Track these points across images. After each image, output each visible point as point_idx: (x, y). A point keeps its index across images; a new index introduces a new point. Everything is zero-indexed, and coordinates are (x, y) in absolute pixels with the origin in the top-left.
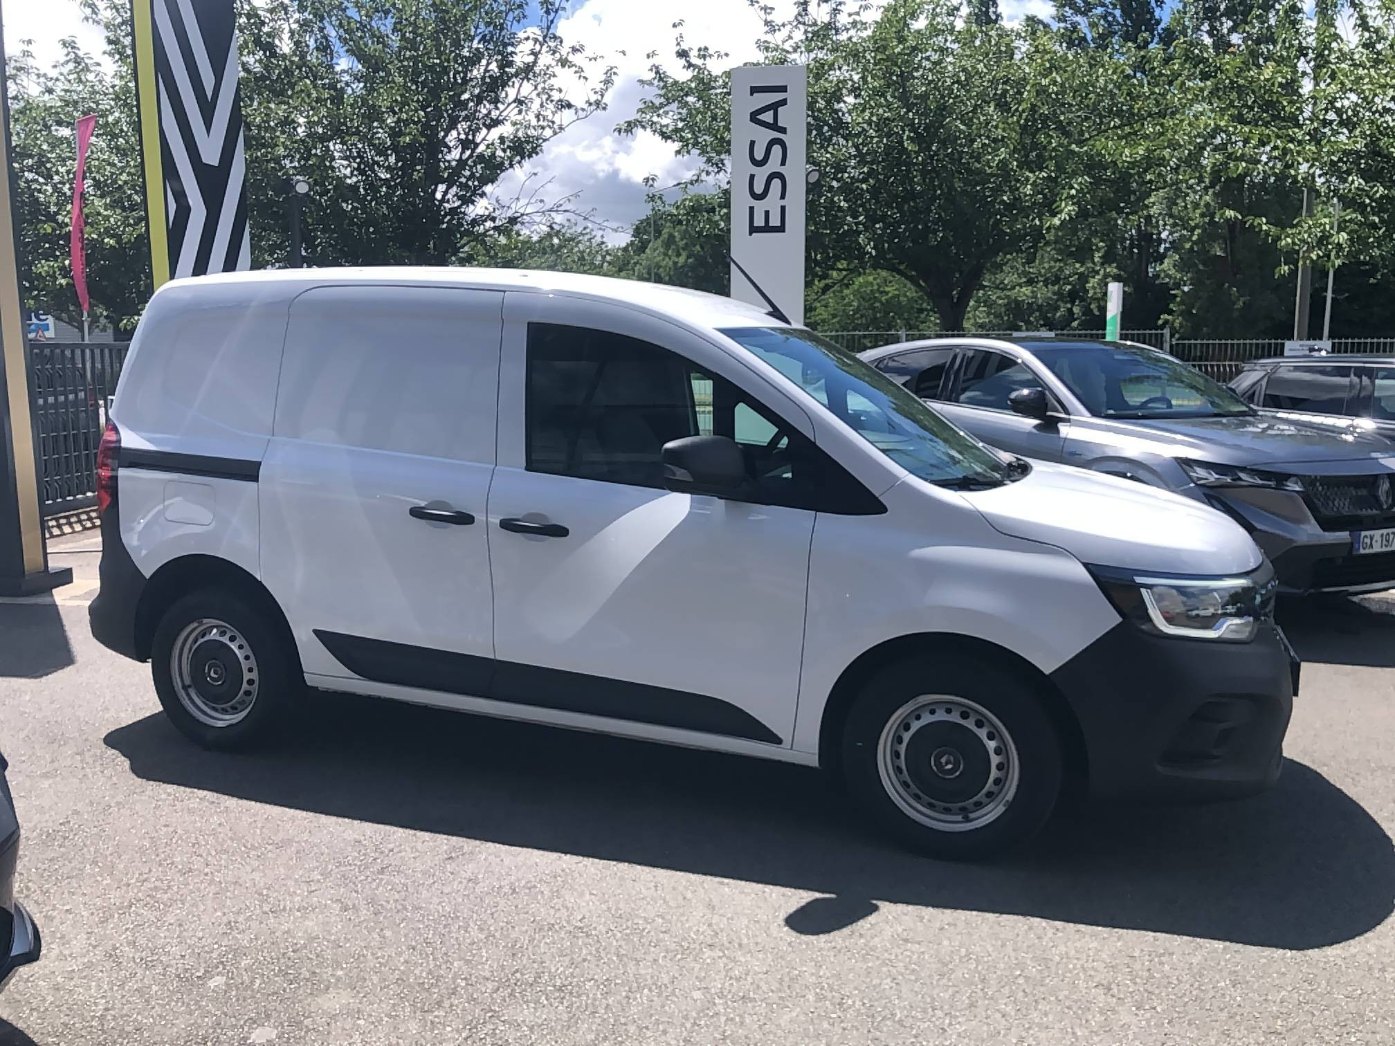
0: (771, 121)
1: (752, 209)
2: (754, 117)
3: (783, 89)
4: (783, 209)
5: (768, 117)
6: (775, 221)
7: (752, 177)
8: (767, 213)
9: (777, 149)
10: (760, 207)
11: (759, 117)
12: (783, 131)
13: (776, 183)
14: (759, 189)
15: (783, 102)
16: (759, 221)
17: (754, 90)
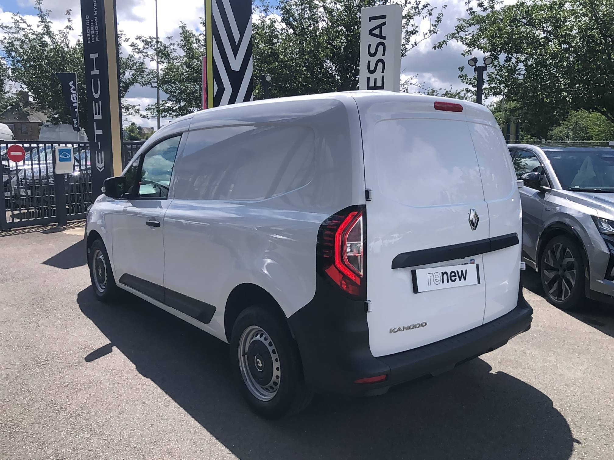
0: (378, 34)
1: (368, 78)
2: (371, 33)
3: (384, 17)
4: (383, 77)
5: (377, 32)
6: (379, 84)
7: (369, 62)
8: (375, 80)
9: (381, 48)
10: (372, 77)
11: (373, 32)
12: (384, 38)
13: (380, 64)
14: (372, 68)
15: (384, 24)
16: (372, 84)
17: (371, 19)
